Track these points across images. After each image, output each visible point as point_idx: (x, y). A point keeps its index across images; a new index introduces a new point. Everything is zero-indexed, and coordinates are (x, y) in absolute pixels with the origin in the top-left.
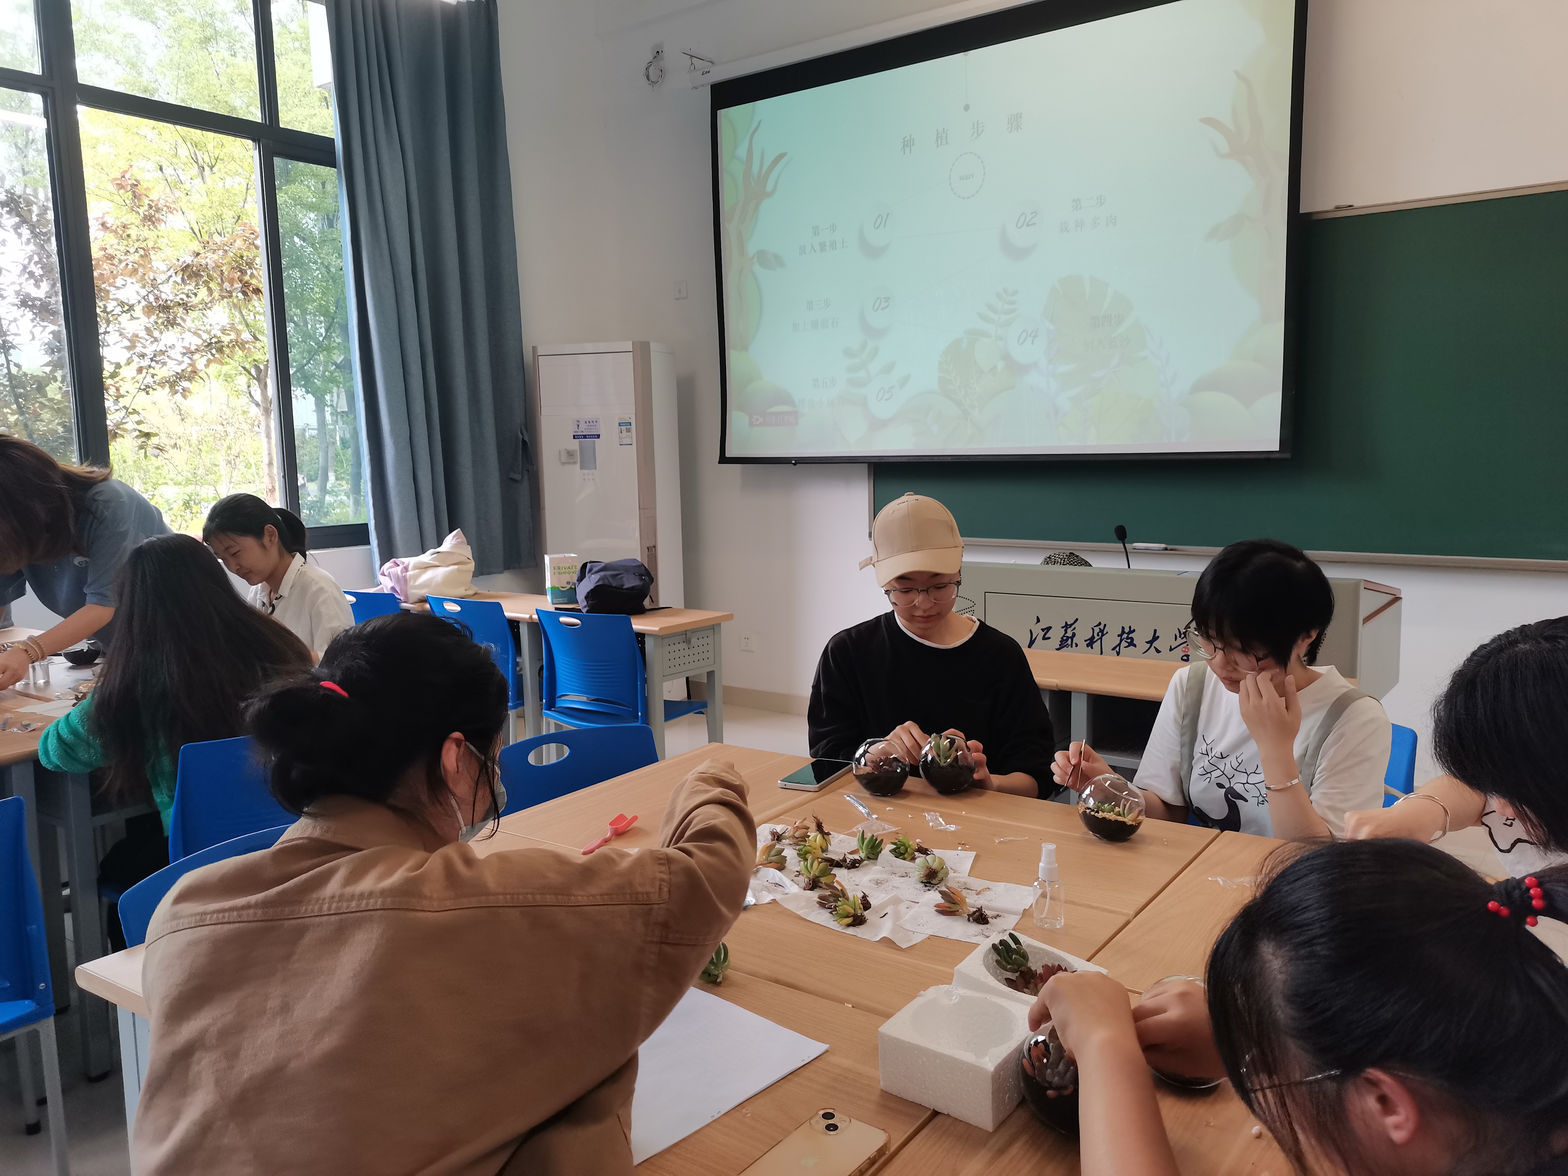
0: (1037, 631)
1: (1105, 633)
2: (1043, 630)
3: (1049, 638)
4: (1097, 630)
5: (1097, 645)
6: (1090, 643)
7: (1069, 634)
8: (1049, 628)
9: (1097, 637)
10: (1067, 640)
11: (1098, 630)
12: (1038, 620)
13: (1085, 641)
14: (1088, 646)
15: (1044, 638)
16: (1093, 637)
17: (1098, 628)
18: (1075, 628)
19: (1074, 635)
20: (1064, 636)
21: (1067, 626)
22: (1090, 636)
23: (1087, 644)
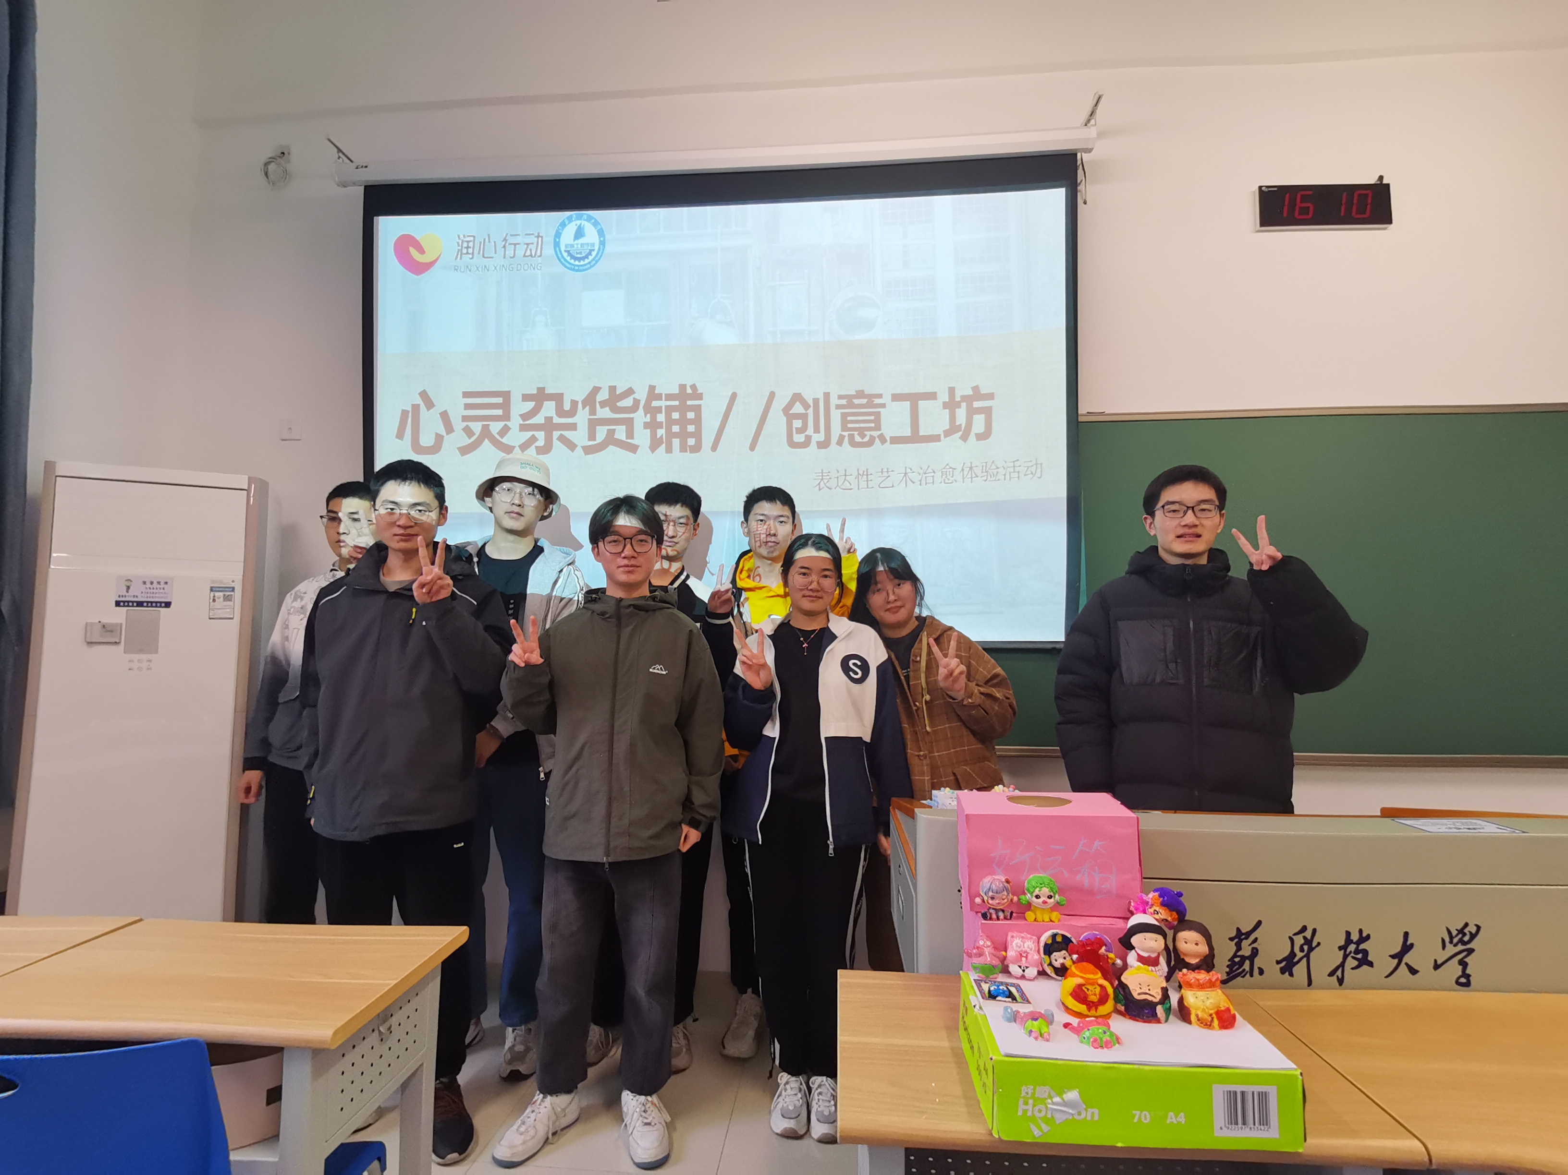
1: (1314, 944)
4: (1299, 940)
5: (1300, 970)
6: (1288, 965)
7: (1246, 951)
9: (1299, 955)
10: (1241, 963)
11: (1302, 941)
13: (1278, 962)
14: (1283, 971)
16: (1292, 954)
17: (1301, 936)
18: (1255, 940)
19: (1255, 952)
20: (1235, 956)
22: (1287, 953)
23: (1281, 969)
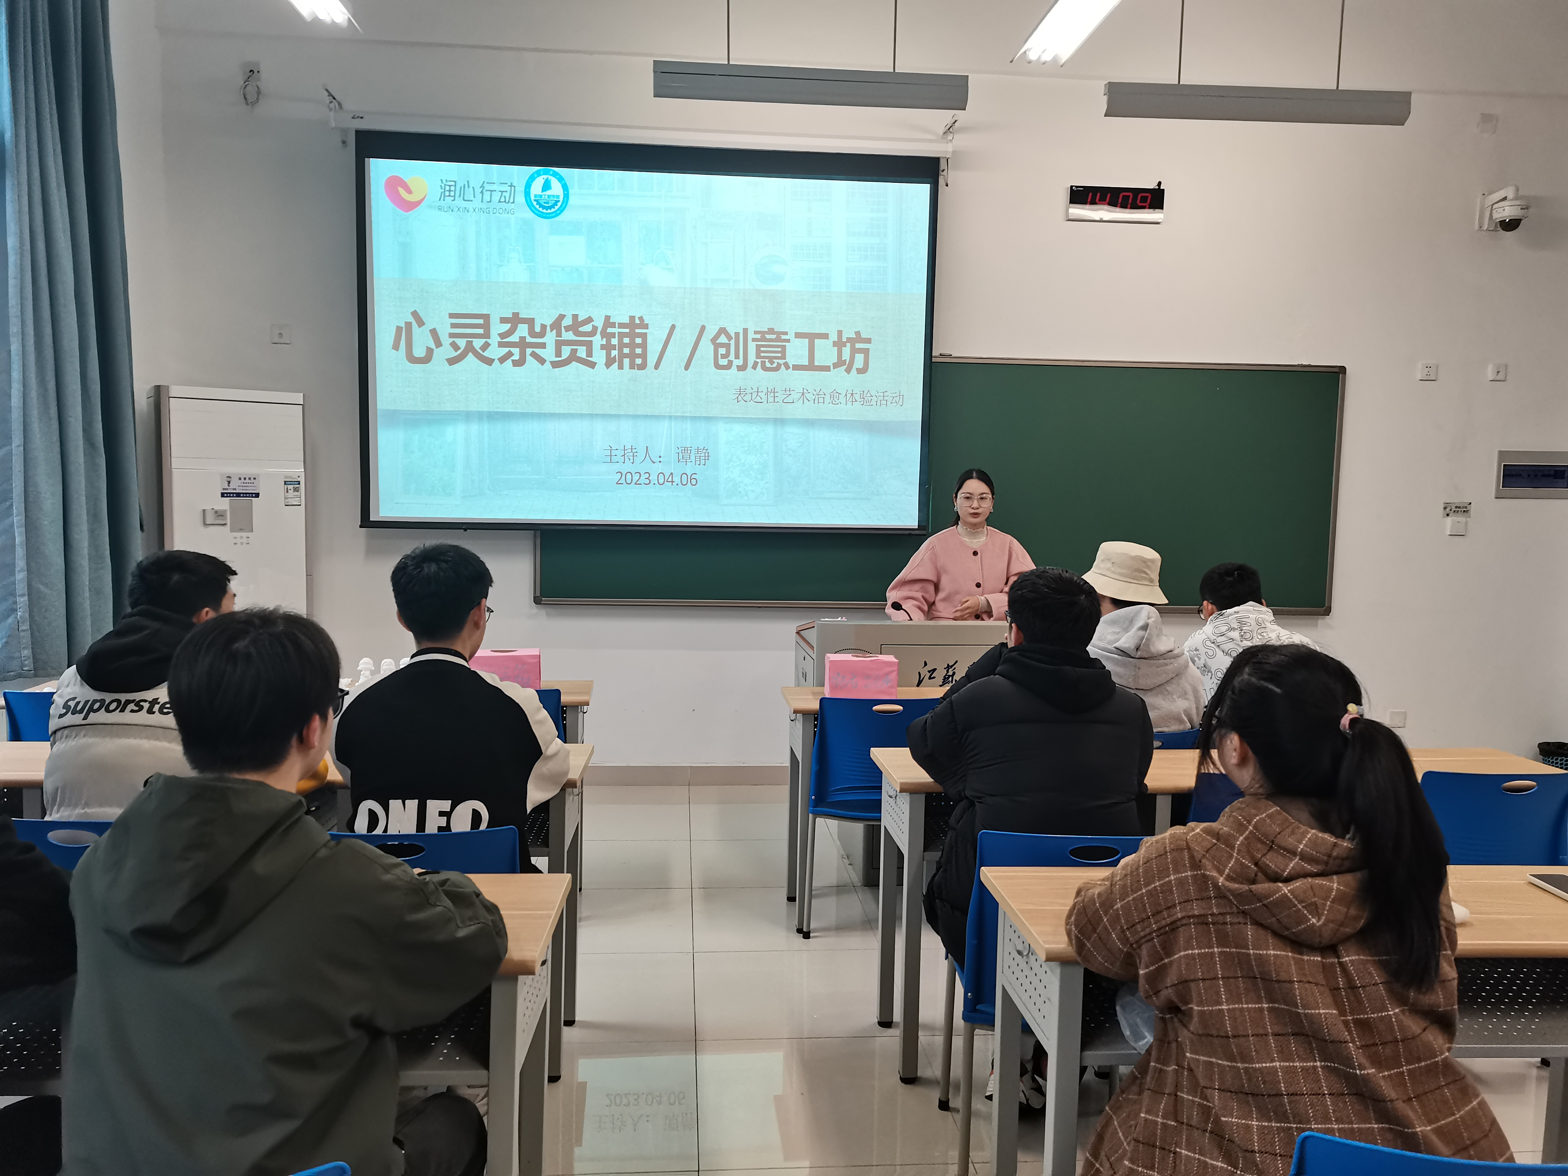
0: (925, 673)
2: (929, 672)
3: (934, 678)
7: (950, 673)
8: (935, 670)
10: (948, 678)
12: (926, 664)
15: (930, 678)
18: (955, 668)
19: (954, 673)
20: (946, 675)
21: (949, 667)
